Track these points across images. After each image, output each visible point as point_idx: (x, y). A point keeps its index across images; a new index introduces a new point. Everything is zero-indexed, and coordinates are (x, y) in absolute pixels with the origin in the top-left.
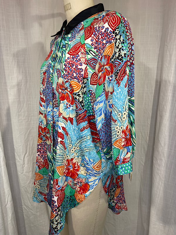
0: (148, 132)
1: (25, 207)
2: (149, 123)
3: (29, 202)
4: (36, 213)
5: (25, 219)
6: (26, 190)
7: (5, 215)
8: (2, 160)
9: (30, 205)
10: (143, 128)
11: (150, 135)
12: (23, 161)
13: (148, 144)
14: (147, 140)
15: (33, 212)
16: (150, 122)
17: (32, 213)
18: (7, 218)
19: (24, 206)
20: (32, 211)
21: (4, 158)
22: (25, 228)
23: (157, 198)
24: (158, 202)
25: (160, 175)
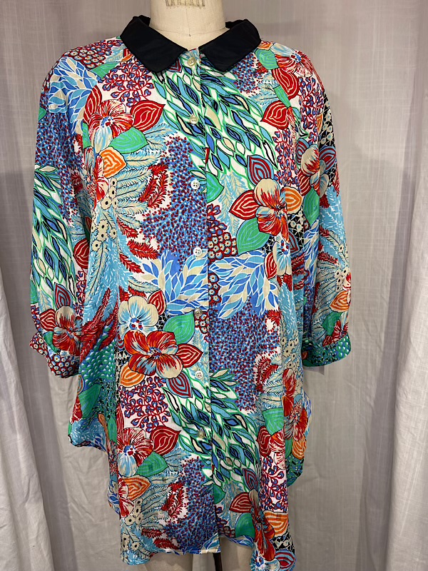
0: (382, 322)
1: (74, 506)
2: (385, 297)
3: (83, 494)
4: (101, 521)
5: (74, 535)
6: (76, 464)
7: (21, 525)
8: (13, 391)
9: (86, 501)
10: (369, 310)
11: (387, 327)
12: (69, 394)
13: (384, 353)
14: (380, 340)
15: (93, 520)
16: (389, 296)
17: (91, 521)
18: (27, 534)
19: (71, 504)
20: (90, 517)
21: (20, 384)
22: (74, 558)
23: (406, 493)
24: (409, 502)
25: (413, 432)
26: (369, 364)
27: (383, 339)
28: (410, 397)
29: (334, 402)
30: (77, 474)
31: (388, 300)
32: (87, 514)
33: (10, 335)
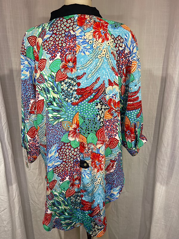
1: (32, 201)
3: (36, 197)
4: (42, 207)
5: (32, 213)
6: (33, 186)
7: (12, 209)
9: (37, 200)
13: (152, 145)
17: (39, 207)
18: (15, 212)
19: (31, 201)
21: (12, 155)
22: (32, 222)
23: (159, 198)
24: (160, 201)
25: (162, 175)
26: (147, 149)
27: (152, 139)
28: (161, 161)
29: (133, 163)
30: (34, 190)
31: (154, 124)
32: (37, 205)
33: (9, 136)
